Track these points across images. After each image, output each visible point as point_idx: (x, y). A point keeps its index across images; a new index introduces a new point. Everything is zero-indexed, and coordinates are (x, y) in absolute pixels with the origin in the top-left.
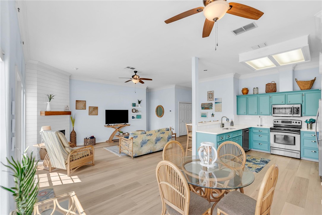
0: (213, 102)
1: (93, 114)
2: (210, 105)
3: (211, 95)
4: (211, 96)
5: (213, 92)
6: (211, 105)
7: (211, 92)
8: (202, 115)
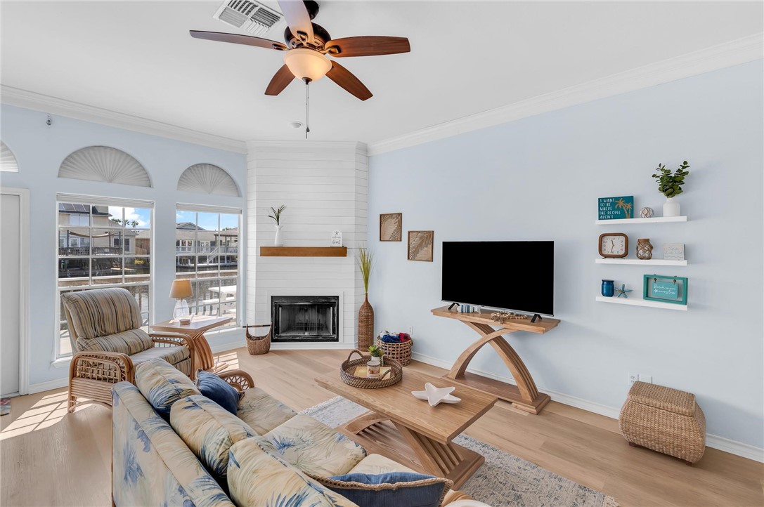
1: (419, 256)
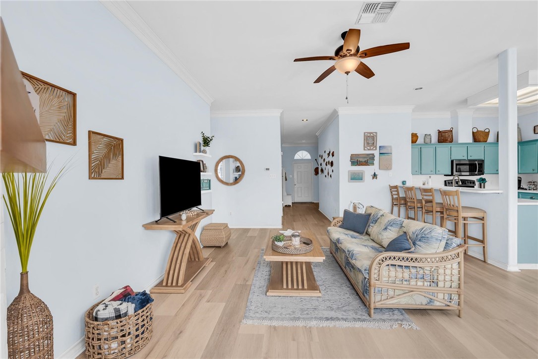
0: (376, 153)
1: (106, 171)
2: (370, 158)
3: (370, 139)
4: (371, 141)
5: (375, 134)
6: (372, 157)
7: (370, 133)
8: (353, 177)
